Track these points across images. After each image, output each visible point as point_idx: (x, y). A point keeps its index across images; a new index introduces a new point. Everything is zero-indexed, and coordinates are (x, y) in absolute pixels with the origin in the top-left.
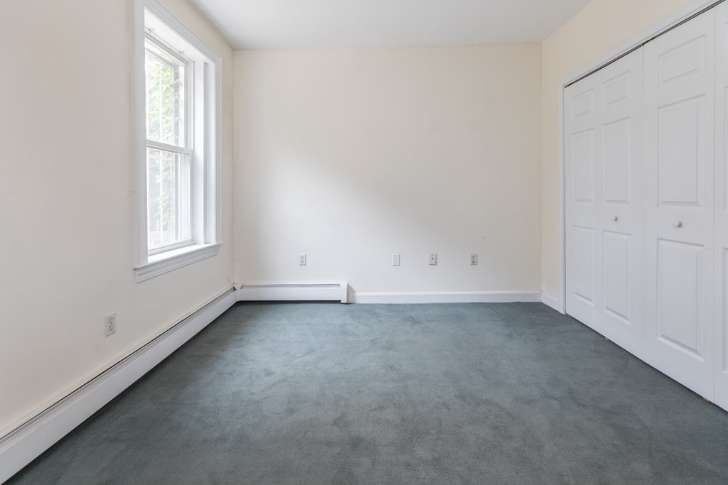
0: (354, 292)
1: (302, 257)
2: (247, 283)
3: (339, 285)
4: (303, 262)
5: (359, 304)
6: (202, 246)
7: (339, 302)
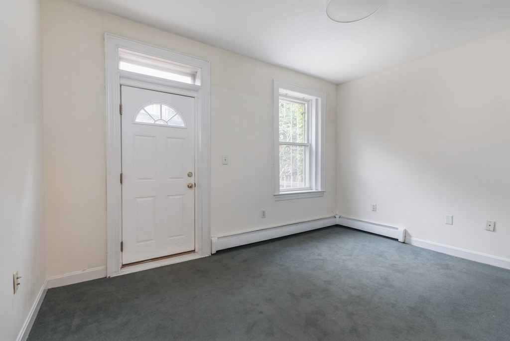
0: (411, 237)
1: (374, 206)
2: (343, 215)
3: (397, 229)
4: (374, 209)
5: (413, 246)
6: (314, 191)
7: (397, 240)
